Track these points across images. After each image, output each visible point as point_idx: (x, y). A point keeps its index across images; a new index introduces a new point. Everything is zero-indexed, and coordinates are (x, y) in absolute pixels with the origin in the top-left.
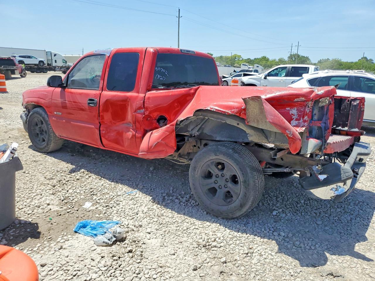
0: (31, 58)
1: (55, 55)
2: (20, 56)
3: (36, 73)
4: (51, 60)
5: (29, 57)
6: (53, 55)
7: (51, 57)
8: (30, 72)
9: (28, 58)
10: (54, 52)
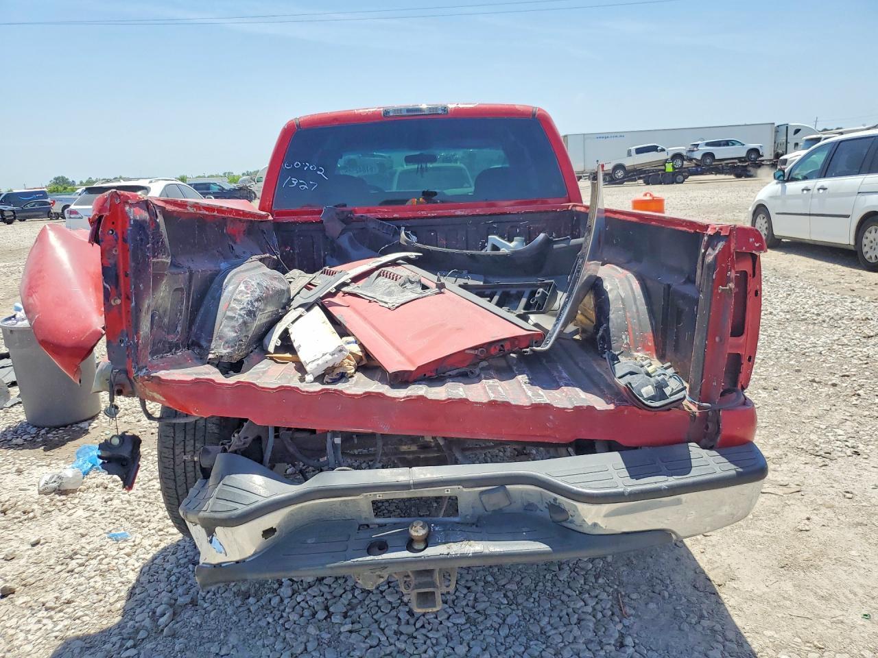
0: (733, 144)
1: (797, 131)
2: (707, 144)
3: (746, 177)
4: (785, 144)
5: (727, 143)
6: (791, 132)
7: (785, 138)
8: (732, 177)
9: (724, 145)
10: (794, 124)
